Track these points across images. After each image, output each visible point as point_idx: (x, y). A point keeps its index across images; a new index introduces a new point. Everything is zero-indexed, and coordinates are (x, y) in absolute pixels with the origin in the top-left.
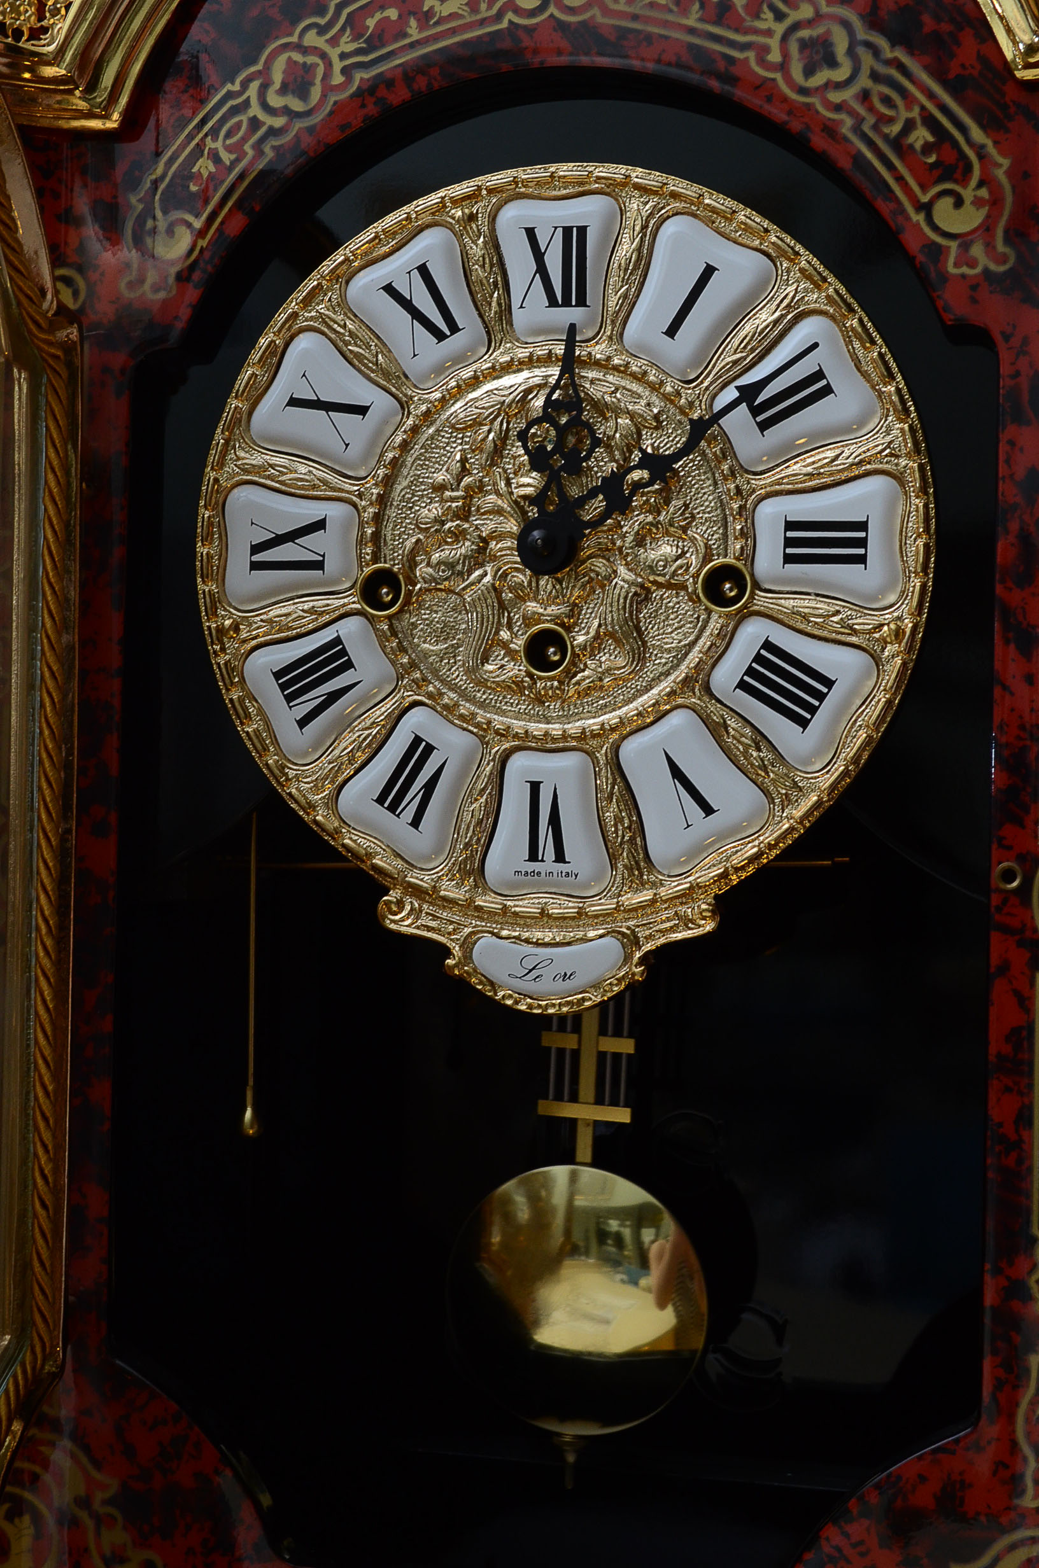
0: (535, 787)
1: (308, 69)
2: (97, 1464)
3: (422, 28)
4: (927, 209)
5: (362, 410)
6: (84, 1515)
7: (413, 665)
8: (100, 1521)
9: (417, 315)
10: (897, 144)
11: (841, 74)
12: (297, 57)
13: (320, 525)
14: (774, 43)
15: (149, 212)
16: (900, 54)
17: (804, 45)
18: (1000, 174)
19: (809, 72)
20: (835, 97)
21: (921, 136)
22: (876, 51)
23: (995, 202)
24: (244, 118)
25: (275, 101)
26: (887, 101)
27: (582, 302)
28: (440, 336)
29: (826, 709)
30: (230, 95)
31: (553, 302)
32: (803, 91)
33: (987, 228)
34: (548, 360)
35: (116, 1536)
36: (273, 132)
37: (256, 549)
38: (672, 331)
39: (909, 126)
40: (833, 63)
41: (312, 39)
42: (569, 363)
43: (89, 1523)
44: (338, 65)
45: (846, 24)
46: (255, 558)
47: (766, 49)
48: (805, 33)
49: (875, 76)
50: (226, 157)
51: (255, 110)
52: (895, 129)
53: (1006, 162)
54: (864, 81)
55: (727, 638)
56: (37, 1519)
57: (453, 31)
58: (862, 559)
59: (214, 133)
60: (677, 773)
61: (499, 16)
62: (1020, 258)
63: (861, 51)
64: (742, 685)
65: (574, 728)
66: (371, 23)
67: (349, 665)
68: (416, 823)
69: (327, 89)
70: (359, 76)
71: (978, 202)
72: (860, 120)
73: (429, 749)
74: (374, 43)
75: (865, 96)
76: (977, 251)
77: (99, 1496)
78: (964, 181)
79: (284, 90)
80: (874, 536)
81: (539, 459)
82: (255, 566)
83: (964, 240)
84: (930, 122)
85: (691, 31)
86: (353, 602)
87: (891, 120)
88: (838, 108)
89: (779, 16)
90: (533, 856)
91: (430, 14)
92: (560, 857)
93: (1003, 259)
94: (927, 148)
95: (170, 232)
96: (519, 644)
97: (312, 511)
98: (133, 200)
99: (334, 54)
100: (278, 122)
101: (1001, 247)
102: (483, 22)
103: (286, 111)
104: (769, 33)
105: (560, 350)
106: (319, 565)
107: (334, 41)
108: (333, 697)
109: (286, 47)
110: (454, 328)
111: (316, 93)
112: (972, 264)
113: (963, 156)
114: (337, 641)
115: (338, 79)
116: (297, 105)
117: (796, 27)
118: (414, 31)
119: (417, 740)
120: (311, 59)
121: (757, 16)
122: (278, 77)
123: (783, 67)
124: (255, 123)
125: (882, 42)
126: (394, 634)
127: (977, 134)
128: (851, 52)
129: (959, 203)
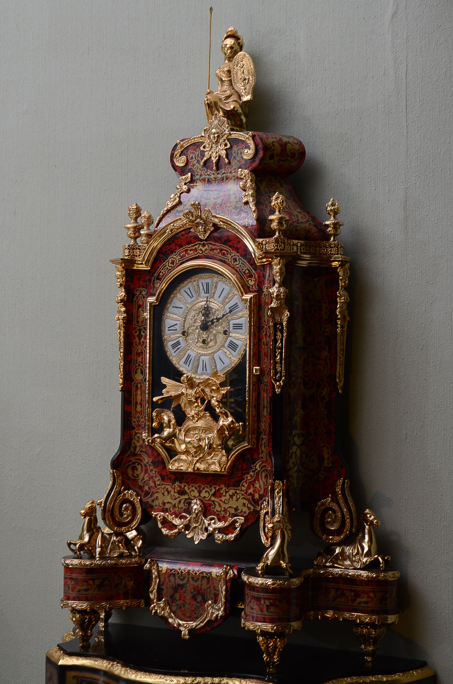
0: (203, 361)
1: (174, 261)
2: (149, 457)
3: (188, 255)
4: (248, 281)
5: (182, 308)
6: (147, 465)
7: (188, 344)
8: (150, 465)
9: (188, 295)
10: (244, 272)
11: (238, 263)
12: (173, 259)
13: (176, 324)
14: (230, 258)
15: (154, 281)
16: (245, 260)
17: (234, 259)
18: (256, 277)
19: (234, 263)
20: (237, 266)
21: (247, 271)
22: (242, 260)
23: (256, 280)
24: (166, 267)
25: (170, 265)
26: (243, 267)
27: (208, 293)
28: (191, 298)
29: (238, 349)
30: (164, 264)
31: (205, 293)
32: (233, 265)
33: (255, 284)
34: (205, 301)
35: (152, 467)
36: (170, 269)
37: (169, 328)
38: (219, 297)
39: (246, 270)
40: (237, 261)
41: (174, 256)
42: (207, 301)
43: (148, 466)
44: (178, 260)
45: (238, 256)
46: (169, 329)
47: (229, 259)
48: (233, 257)
49: (242, 264)
50: (164, 273)
51: (167, 266)
52: (244, 270)
53: (257, 275)
54: (240, 264)
55: (226, 339)
56: (141, 465)
57: (192, 256)
58: (242, 329)
59: (162, 269)
60: (220, 359)
61: (197, 254)
62: (259, 288)
63: (240, 260)
64: (228, 346)
65: (208, 352)
66: (182, 254)
67: (180, 344)
68: (189, 366)
69: (176, 264)
70: (180, 262)
71: (254, 281)
72: (240, 269)
73: (190, 356)
74: (182, 257)
75: (240, 266)
76: (254, 287)
77: (150, 462)
78: (252, 278)
79: (171, 264)
80: (243, 325)
81: (203, 315)
82: (169, 330)
83: (252, 286)
84: (248, 270)
85: (220, 257)
86: (181, 335)
87: (243, 269)
88: (237, 268)
89: (230, 255)
90: (203, 371)
91: (189, 253)
92: (206, 371)
93: (257, 288)
94: (248, 273)
95: (157, 283)
96: (201, 341)
97: (175, 322)
98: (152, 278)
99: (177, 259)
100: (170, 268)
101: (257, 287)
102: (195, 255)
103: (171, 266)
104: (229, 257)
105: (206, 299)
106: (176, 330)
107: (177, 257)
108: (178, 349)
109: (171, 258)
110: (193, 297)
111: (175, 264)
112: (253, 289)
113: (252, 274)
114: (179, 341)
115: (177, 262)
116: (173, 266)
117: (232, 256)
118: (187, 256)
119: (189, 355)
120: (174, 259)
121: (228, 255)
122: (170, 262)
123: (231, 262)
124: (167, 268)
125: (242, 259)
126: (186, 339)
127: (254, 271)
128: (239, 260)
129: (251, 281)
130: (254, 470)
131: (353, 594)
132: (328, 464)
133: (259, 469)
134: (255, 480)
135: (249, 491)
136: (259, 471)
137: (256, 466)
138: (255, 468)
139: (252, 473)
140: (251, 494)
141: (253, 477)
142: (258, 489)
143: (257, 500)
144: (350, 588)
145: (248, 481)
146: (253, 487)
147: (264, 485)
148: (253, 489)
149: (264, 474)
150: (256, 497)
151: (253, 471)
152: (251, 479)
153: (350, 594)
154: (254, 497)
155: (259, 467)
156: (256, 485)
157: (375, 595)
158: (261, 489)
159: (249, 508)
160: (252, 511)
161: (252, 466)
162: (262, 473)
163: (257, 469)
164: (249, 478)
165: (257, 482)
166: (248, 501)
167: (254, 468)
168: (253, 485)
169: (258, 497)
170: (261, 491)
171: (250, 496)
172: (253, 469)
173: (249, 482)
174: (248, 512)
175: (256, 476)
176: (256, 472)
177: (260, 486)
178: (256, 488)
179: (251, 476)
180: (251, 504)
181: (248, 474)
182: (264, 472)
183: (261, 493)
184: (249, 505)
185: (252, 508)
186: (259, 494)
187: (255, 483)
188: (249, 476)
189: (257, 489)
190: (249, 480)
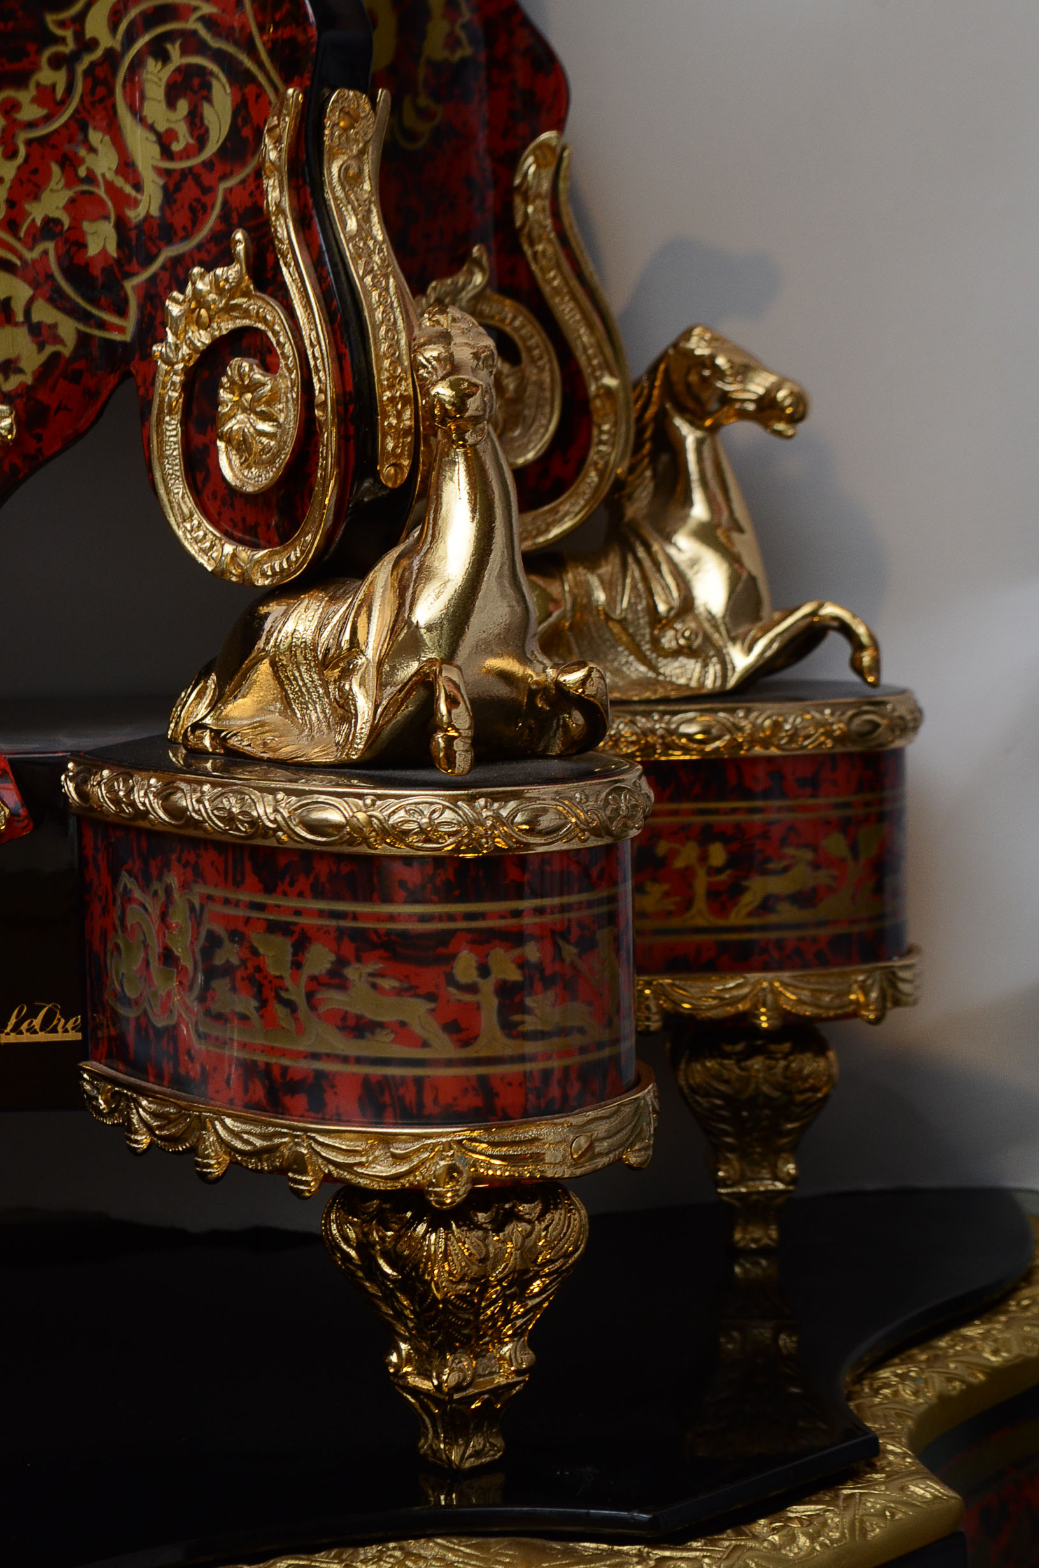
130: (69, 47)
131: (718, 854)
132: (452, 42)
133: (107, 41)
134: (80, 124)
135: (37, 212)
136: (112, 58)
137: (80, 18)
138: (79, 35)
139: (46, 76)
140: (50, 226)
141: (64, 102)
142: (110, 187)
143: (107, 271)
144: (698, 819)
145: (22, 137)
146: (72, 179)
147: (167, 153)
148: (67, 194)
149: (156, 76)
150: (93, 250)
151: (56, 62)
152: (47, 119)
153: (704, 858)
154: (83, 246)
155: (114, 27)
156: (90, 160)
157: (854, 848)
158: (138, 187)
159: (40, 333)
160: (67, 351)
161: (50, 19)
162: (137, 65)
163: (93, 44)
164: (30, 112)
165: (95, 137)
166: (34, 284)
167: (68, 34)
168: (69, 163)
169: (112, 250)
170: (136, 203)
171: (50, 246)
172: (62, 40)
173: (29, 143)
174: (31, 359)
175: (90, 91)
176: (81, 68)
177: (127, 167)
178: (91, 178)
179: (45, 95)
180: (57, 299)
181: (21, 80)
182: (165, 58)
183: (135, 215)
184: (44, 313)
185: (68, 329)
186: (121, 225)
187: (86, 142)
188: (25, 97)
189: (101, 192)
190: (31, 125)
